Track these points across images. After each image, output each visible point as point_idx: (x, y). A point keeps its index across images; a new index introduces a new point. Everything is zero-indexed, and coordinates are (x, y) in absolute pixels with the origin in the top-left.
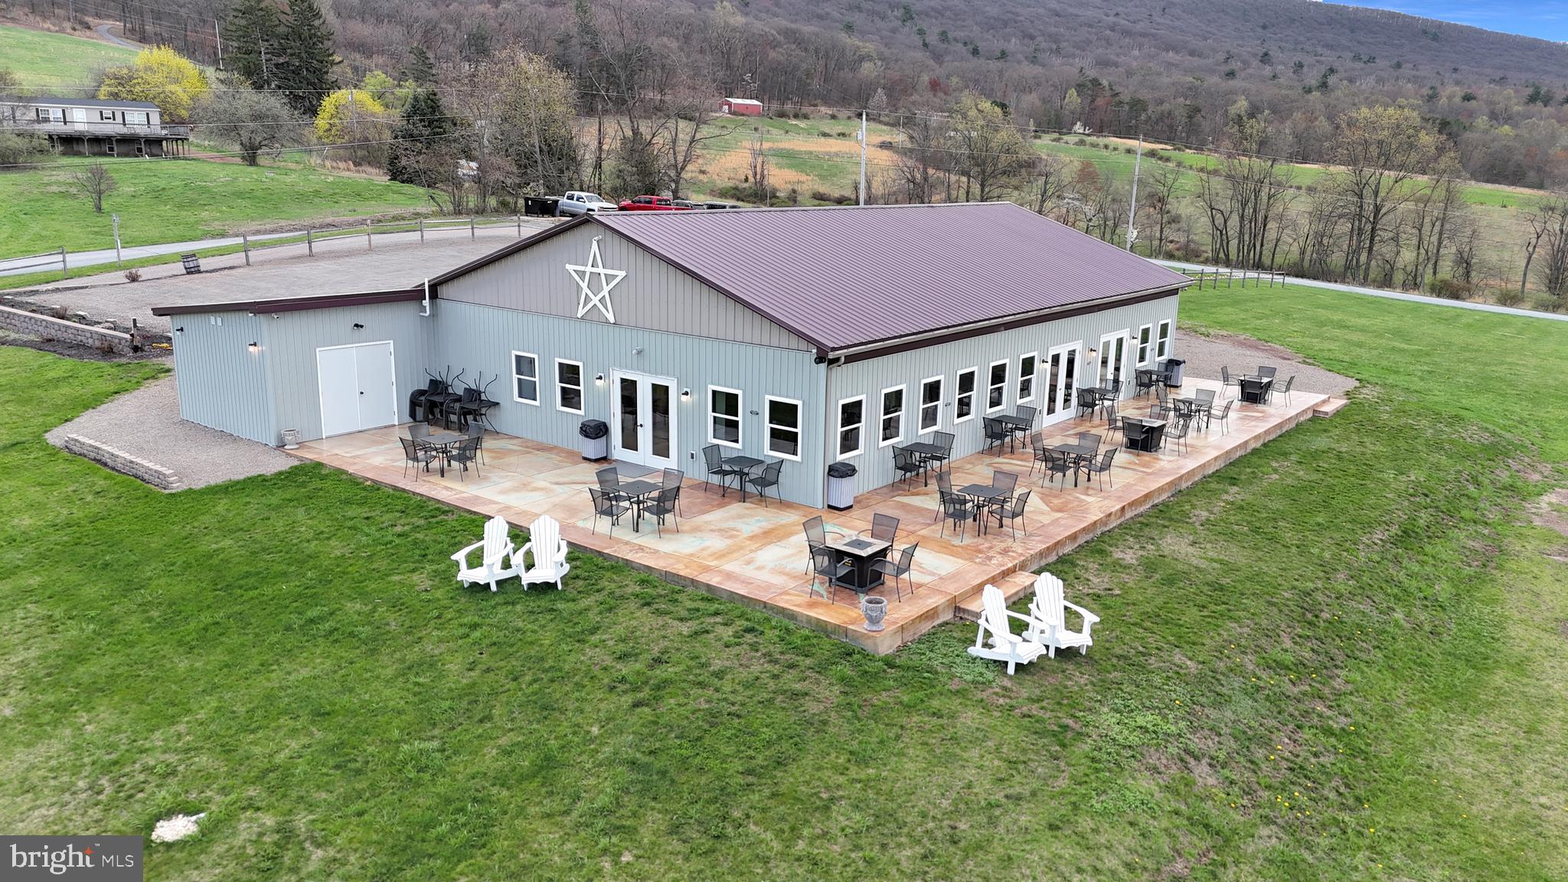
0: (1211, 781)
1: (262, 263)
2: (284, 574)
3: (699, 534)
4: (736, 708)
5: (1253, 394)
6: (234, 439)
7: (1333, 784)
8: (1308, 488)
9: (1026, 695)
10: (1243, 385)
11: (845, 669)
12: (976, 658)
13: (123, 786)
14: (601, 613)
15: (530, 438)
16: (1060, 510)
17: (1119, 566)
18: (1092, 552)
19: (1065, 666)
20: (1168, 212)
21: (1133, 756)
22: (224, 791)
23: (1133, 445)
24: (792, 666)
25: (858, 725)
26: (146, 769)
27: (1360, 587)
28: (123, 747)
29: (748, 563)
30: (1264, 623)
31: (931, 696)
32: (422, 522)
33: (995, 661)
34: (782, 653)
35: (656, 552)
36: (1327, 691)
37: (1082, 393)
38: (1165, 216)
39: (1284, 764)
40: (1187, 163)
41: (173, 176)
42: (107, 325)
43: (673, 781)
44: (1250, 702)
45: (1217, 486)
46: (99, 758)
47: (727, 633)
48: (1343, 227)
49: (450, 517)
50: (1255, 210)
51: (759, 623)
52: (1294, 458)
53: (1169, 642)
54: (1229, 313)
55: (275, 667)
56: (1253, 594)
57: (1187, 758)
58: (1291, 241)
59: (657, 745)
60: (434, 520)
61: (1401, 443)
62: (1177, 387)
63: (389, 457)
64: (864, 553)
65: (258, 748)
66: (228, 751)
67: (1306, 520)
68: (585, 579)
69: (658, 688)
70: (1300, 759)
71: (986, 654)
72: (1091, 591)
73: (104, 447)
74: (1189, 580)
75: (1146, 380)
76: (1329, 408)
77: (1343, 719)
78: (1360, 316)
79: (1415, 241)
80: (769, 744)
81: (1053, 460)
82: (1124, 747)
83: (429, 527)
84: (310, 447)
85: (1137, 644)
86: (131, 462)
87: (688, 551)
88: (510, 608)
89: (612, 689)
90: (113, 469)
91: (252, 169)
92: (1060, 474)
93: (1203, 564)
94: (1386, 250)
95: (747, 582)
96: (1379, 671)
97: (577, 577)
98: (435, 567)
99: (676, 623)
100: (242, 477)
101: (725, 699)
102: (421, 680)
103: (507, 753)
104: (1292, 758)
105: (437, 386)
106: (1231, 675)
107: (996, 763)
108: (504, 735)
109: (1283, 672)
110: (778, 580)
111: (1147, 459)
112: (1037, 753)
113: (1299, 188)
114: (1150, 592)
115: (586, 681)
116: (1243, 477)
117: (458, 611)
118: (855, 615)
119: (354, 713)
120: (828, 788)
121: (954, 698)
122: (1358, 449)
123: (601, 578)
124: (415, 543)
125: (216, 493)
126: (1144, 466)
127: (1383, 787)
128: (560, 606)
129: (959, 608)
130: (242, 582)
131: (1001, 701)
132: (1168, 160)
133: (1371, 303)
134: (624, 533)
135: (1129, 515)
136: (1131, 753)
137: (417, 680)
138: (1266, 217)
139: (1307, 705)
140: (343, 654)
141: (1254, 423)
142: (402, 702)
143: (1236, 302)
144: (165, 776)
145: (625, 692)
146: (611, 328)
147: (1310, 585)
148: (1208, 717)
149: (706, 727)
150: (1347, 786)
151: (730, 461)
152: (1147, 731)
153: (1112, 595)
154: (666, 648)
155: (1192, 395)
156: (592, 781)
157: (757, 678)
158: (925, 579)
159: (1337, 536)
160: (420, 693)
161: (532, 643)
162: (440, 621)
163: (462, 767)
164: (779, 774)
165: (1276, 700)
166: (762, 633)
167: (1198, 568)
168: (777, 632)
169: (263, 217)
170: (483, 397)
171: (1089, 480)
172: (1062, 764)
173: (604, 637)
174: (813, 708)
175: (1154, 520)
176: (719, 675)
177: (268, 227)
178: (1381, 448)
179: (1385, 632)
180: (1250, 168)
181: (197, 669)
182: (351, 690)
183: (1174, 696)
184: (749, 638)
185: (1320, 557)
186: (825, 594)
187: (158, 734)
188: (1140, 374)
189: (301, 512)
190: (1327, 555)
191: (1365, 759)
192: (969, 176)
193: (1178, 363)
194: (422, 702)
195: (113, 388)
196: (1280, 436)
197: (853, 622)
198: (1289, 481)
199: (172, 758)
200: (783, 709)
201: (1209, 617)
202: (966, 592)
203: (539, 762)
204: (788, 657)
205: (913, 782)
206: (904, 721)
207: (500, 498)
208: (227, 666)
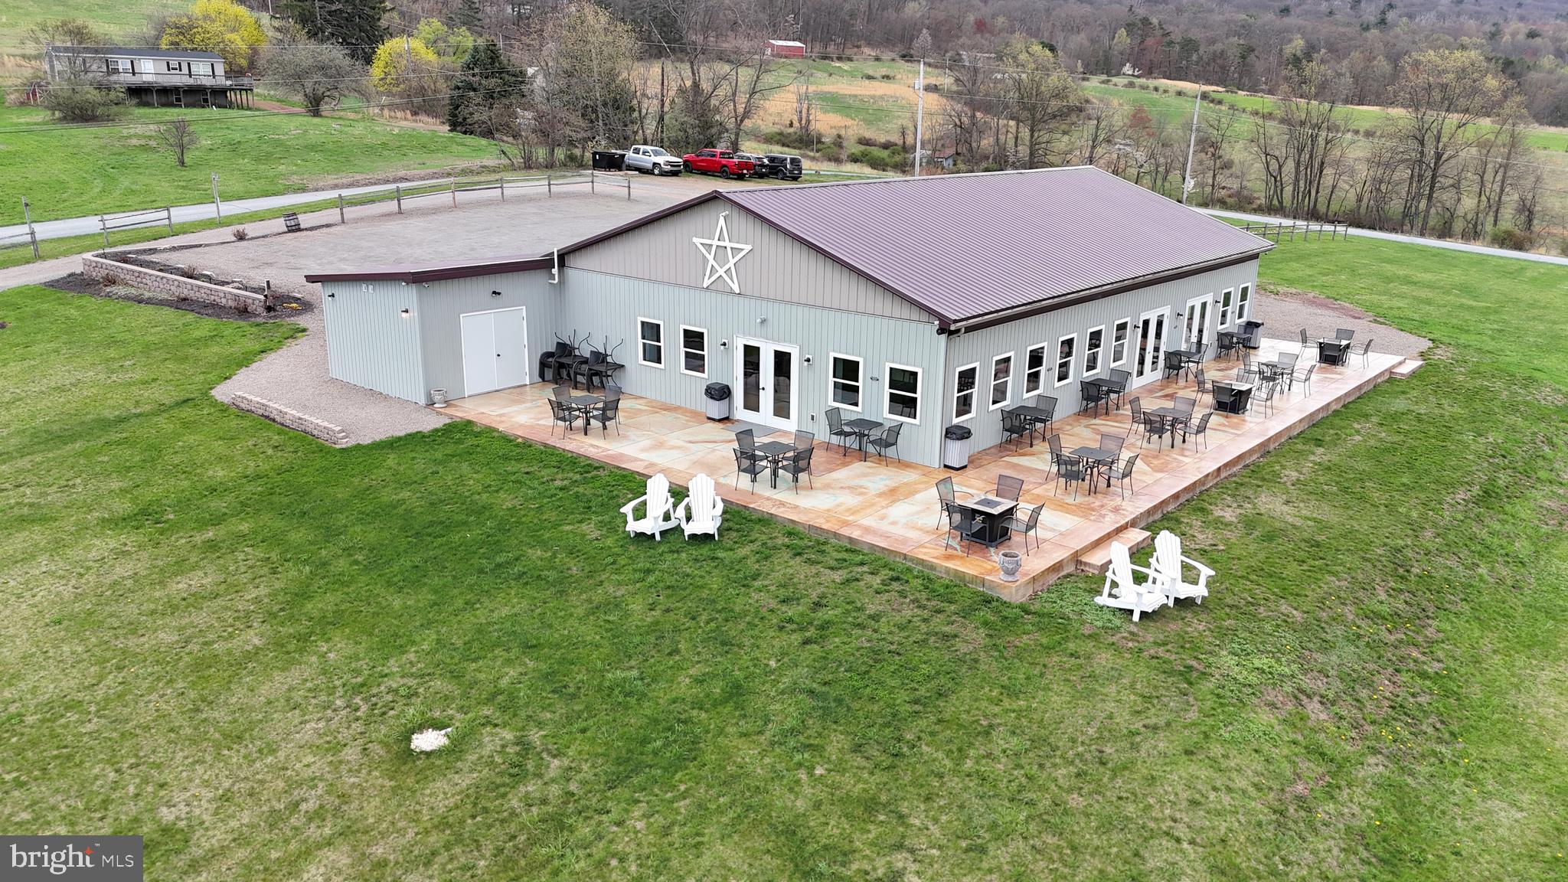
0: (1323, 716)
1: (356, 220)
2: (465, 523)
3: (831, 491)
4: (895, 647)
5: (1332, 356)
6: (386, 397)
7: (1430, 721)
8: (1391, 450)
9: (1152, 640)
10: (1322, 347)
11: (985, 614)
12: (1102, 607)
13: (376, 704)
14: (758, 561)
15: (653, 398)
16: (1161, 471)
17: (1219, 523)
18: (1194, 510)
19: (1184, 615)
20: (1220, 157)
21: (1253, 694)
22: (461, 709)
23: (1221, 406)
24: (939, 611)
25: (1006, 664)
26: (390, 690)
27: (1447, 545)
28: (366, 672)
29: (883, 518)
30: (1360, 577)
31: (1066, 639)
32: (578, 477)
33: (1120, 609)
34: (928, 600)
35: (797, 507)
36: (1420, 639)
37: (1169, 355)
38: (1218, 161)
39: (1386, 703)
40: (1241, 105)
41: (245, 129)
42: (236, 285)
43: (849, 709)
44: (1352, 648)
45: (1304, 447)
46: (348, 681)
47: (876, 581)
48: (1403, 173)
49: (601, 473)
50: (1311, 157)
51: (902, 573)
52: (1375, 419)
53: (1274, 594)
54: (1297, 270)
55: (478, 606)
56: (1348, 550)
57: (1301, 696)
58: (1347, 187)
59: (830, 677)
60: (589, 475)
61: (1478, 405)
62: (1255, 348)
63: (533, 416)
64: (996, 511)
65: (481, 672)
66: (456, 676)
67: (1392, 480)
68: (738, 531)
69: (822, 628)
70: (1400, 699)
71: (1113, 603)
72: (1197, 547)
73: (271, 404)
74: (1286, 536)
75: (1226, 342)
76: (1406, 369)
77: (1436, 664)
78: (1426, 271)
79: (1476, 188)
80: (929, 678)
81: (1151, 422)
82: (1245, 686)
83: (586, 481)
84: (456, 406)
85: (1245, 595)
86: (300, 419)
87: (826, 506)
88: (676, 555)
89: (781, 628)
90: (282, 425)
91: (316, 120)
92: (1157, 436)
93: (1299, 522)
94: (1446, 197)
95: (885, 536)
96: (1467, 621)
97: (729, 529)
98: (600, 518)
99: (828, 571)
100: (402, 434)
101: (884, 639)
102: (611, 618)
103: (699, 681)
104: (1392, 697)
105: (564, 349)
106: (1334, 624)
107: (1132, 697)
108: (693, 666)
109: (1379, 622)
110: (913, 535)
111: (1235, 420)
112: (1168, 689)
113: (1357, 132)
114: (1252, 548)
115: (756, 621)
116: (1328, 439)
117: (630, 558)
118: (989, 567)
119: (558, 646)
120: (986, 716)
121: (1088, 641)
122: (1437, 411)
123: (752, 530)
124: (577, 496)
125: (383, 448)
126: (1233, 428)
127: (1474, 724)
128: (721, 554)
129: (1081, 562)
130: (429, 530)
131: (1130, 644)
132: (1220, 102)
133: (1434, 256)
134: (763, 488)
135: (1223, 475)
136: (1251, 691)
137: (607, 618)
138: (1323, 163)
139: (1403, 651)
140: (536, 595)
141: (1333, 385)
142: (598, 637)
143: (1300, 258)
144: (409, 696)
145: (794, 631)
146: (736, 298)
147: (1401, 543)
148: (1315, 660)
149: (871, 662)
150: (1442, 722)
151: (850, 423)
152: (1263, 672)
153: (1218, 551)
154: (823, 593)
155: (1274, 358)
156: (778, 706)
157: (910, 621)
158: (1048, 535)
159: (1422, 496)
160: (611, 629)
161: (702, 587)
162: (615, 567)
163: (661, 694)
164: (942, 704)
165: (1375, 646)
166: (907, 582)
167: (1294, 526)
168: (920, 581)
169: (338, 171)
170: (609, 359)
171: (1184, 441)
172: (1191, 699)
173: (766, 583)
174: (963, 648)
175: (1247, 480)
176: (875, 617)
177: (344, 181)
178: (1459, 410)
179: (1471, 586)
180: (1308, 113)
181: (410, 607)
182: (550, 626)
183: (1284, 642)
184: (895, 585)
185: (1407, 516)
186: (958, 547)
187: (392, 661)
188: (1221, 336)
189: (465, 465)
190: (1414, 514)
191: (1458, 699)
192: (1018, 121)
193: (1257, 325)
194: (614, 637)
195: (258, 347)
196: (1359, 398)
197: (990, 572)
198: (1372, 442)
199: (412, 682)
200: (937, 648)
201: (1309, 571)
202: (1086, 547)
203: (728, 689)
204: (934, 603)
205: (1060, 713)
206: (1046, 660)
207: (643, 456)
208: (435, 604)
